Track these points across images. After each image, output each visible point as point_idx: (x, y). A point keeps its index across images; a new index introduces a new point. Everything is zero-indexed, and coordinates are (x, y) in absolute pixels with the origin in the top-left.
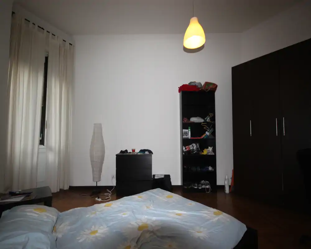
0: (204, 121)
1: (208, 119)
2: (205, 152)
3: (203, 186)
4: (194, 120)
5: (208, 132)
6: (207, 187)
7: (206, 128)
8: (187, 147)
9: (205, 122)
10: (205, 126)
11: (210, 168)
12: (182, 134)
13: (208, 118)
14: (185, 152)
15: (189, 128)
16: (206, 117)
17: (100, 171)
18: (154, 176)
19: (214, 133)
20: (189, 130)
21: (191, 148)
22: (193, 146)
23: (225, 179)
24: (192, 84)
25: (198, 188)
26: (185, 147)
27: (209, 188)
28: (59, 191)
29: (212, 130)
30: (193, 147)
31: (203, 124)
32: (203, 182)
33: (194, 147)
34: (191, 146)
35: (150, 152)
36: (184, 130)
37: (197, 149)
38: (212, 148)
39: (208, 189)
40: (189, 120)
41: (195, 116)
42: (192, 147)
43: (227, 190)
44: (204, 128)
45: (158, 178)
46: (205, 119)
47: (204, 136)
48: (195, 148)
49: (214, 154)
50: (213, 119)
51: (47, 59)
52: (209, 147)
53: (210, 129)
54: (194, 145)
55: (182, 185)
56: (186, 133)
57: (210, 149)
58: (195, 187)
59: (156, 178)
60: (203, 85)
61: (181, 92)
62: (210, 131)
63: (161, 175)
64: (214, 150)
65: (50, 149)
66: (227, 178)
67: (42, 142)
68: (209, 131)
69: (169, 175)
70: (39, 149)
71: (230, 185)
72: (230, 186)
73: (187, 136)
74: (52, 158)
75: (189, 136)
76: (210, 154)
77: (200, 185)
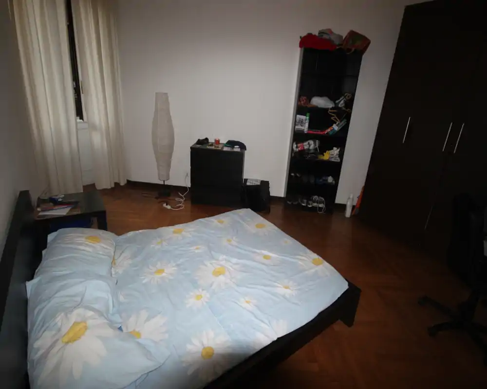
0: (334, 106)
1: (341, 103)
2: (326, 156)
3: (315, 204)
4: (319, 102)
5: (337, 125)
6: (321, 205)
7: (335, 119)
8: (299, 145)
9: (336, 108)
10: (333, 116)
11: (330, 179)
12: (295, 123)
13: (342, 102)
14: (296, 152)
15: (308, 114)
16: (339, 99)
17: (169, 165)
18: (246, 180)
19: (345, 130)
20: (308, 118)
21: (306, 147)
22: (309, 143)
23: (349, 198)
24: (325, 36)
25: (307, 206)
26: (296, 144)
27: (322, 208)
28: (113, 186)
29: (343, 123)
30: (310, 146)
31: (331, 112)
32: (315, 197)
33: (310, 145)
34: (306, 143)
35: (243, 147)
36: (298, 116)
37: (316, 149)
38: (339, 150)
39: (320, 209)
40: (310, 100)
41: (320, 95)
42: (308, 146)
43: (348, 213)
44: (332, 118)
45: (251, 184)
46: (337, 102)
47: (329, 130)
48: (312, 147)
49: (339, 161)
50: (350, 104)
52: (335, 148)
53: (341, 122)
54: (311, 142)
55: (285, 196)
56: (302, 122)
57: (336, 151)
58: (303, 205)
59: (248, 184)
60: (344, 38)
61: (303, 48)
62: (341, 124)
63: (257, 181)
64: (341, 155)
65: (93, 127)
66: (351, 197)
67: (79, 113)
68: (338, 124)
69: (268, 182)
70: (77, 123)
71: (355, 204)
72: (354, 207)
73: (302, 126)
74: (98, 140)
75: (305, 128)
76: (333, 160)
77: (310, 202)
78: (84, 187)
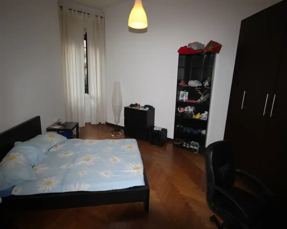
0: (201, 85)
2: (198, 116)
3: (191, 146)
4: (193, 83)
6: (195, 148)
8: (182, 108)
10: (199, 92)
13: (207, 83)
14: (180, 113)
15: (185, 91)
16: (205, 81)
17: (119, 116)
20: (185, 93)
25: (186, 146)
26: (180, 108)
27: (197, 150)
29: (206, 96)
31: (197, 89)
32: (192, 142)
33: (190, 109)
34: (186, 108)
37: (192, 112)
39: (195, 150)
40: (188, 83)
41: (193, 79)
42: (187, 109)
45: (156, 130)
46: (203, 83)
47: (199, 100)
49: (206, 120)
52: (206, 112)
54: (189, 107)
58: (184, 145)
61: (179, 55)
63: (159, 128)
67: (87, 91)
68: (203, 96)
69: (167, 129)
74: (93, 103)
75: (184, 99)
76: (202, 119)
77: (188, 144)
78: (86, 124)
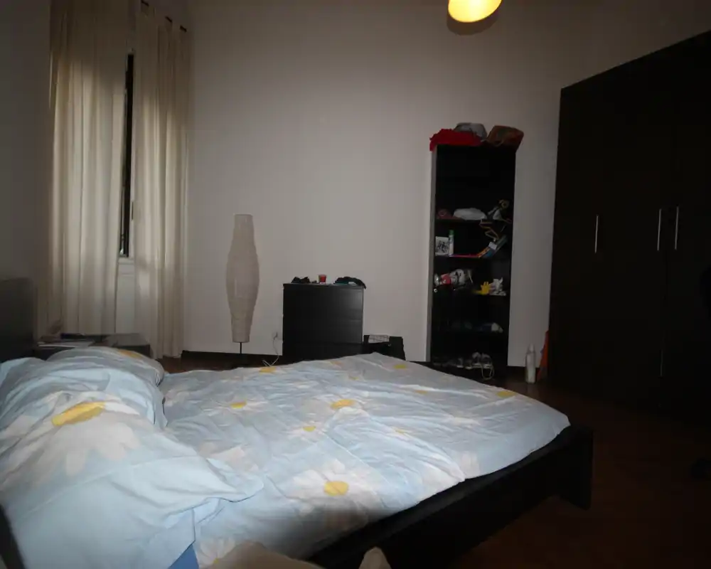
0: (486, 218)
1: (496, 215)
2: (485, 289)
3: (478, 365)
4: (464, 214)
5: (495, 243)
6: (486, 366)
7: (491, 234)
8: (443, 276)
9: (489, 218)
10: (487, 230)
11: (495, 327)
12: (434, 247)
13: (497, 212)
14: (438, 287)
15: (452, 232)
16: (492, 209)
17: (249, 320)
18: (367, 337)
19: (507, 249)
20: (451, 236)
21: (453, 280)
22: (457, 274)
23: (529, 352)
24: (463, 128)
25: (464, 368)
26: (439, 275)
27: (489, 370)
29: (503, 240)
30: (458, 278)
31: (483, 225)
32: (476, 355)
33: (460, 277)
34: (452, 274)
35: (360, 284)
36: (438, 239)
37: (467, 280)
38: (501, 281)
39: (486, 371)
40: (452, 214)
41: (467, 206)
42: (456, 277)
43: (531, 376)
44: (486, 233)
45: (376, 342)
46: (489, 213)
47: (483, 253)
48: (462, 279)
49: (505, 295)
50: (508, 213)
51: (131, 59)
52: (495, 280)
53: (500, 237)
54: (460, 272)
55: (429, 360)
56: (443, 246)
57: (498, 283)
58: (459, 366)
59: (370, 341)
60: (488, 133)
61: (436, 149)
62: (499, 242)
63: (383, 336)
64: (506, 286)
65: (141, 265)
66: (532, 349)
68: (496, 241)
69: (401, 338)
70: (118, 264)
71: (538, 366)
72: (537, 370)
73: (443, 251)
75: (450, 252)
76: (495, 293)
77: (470, 361)
